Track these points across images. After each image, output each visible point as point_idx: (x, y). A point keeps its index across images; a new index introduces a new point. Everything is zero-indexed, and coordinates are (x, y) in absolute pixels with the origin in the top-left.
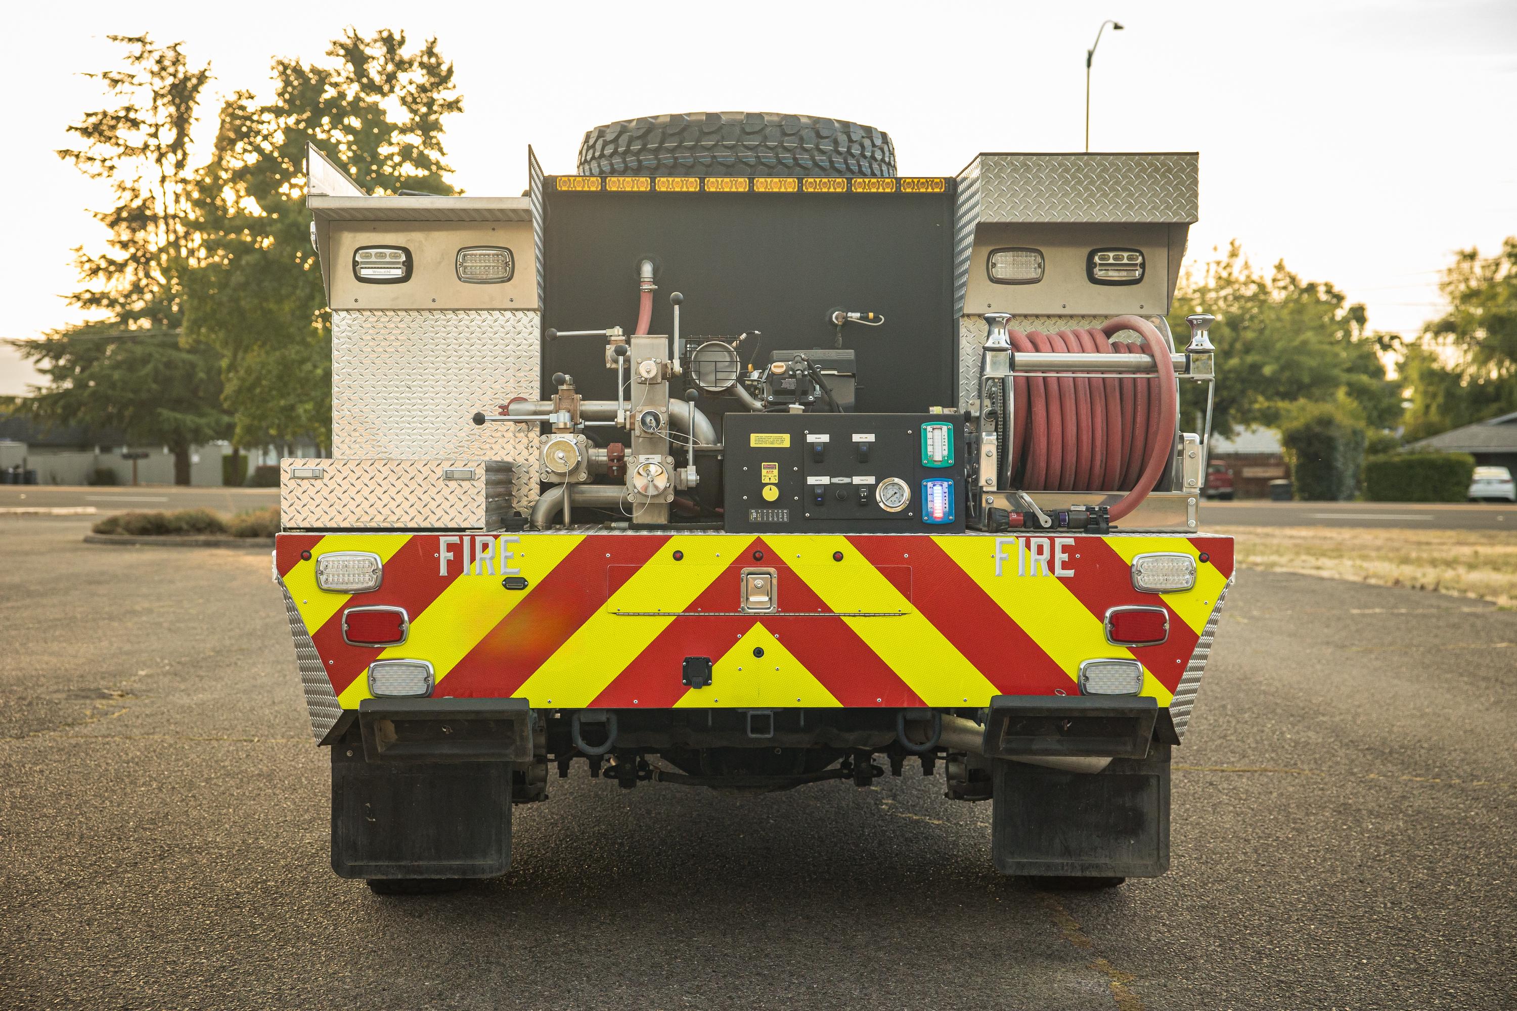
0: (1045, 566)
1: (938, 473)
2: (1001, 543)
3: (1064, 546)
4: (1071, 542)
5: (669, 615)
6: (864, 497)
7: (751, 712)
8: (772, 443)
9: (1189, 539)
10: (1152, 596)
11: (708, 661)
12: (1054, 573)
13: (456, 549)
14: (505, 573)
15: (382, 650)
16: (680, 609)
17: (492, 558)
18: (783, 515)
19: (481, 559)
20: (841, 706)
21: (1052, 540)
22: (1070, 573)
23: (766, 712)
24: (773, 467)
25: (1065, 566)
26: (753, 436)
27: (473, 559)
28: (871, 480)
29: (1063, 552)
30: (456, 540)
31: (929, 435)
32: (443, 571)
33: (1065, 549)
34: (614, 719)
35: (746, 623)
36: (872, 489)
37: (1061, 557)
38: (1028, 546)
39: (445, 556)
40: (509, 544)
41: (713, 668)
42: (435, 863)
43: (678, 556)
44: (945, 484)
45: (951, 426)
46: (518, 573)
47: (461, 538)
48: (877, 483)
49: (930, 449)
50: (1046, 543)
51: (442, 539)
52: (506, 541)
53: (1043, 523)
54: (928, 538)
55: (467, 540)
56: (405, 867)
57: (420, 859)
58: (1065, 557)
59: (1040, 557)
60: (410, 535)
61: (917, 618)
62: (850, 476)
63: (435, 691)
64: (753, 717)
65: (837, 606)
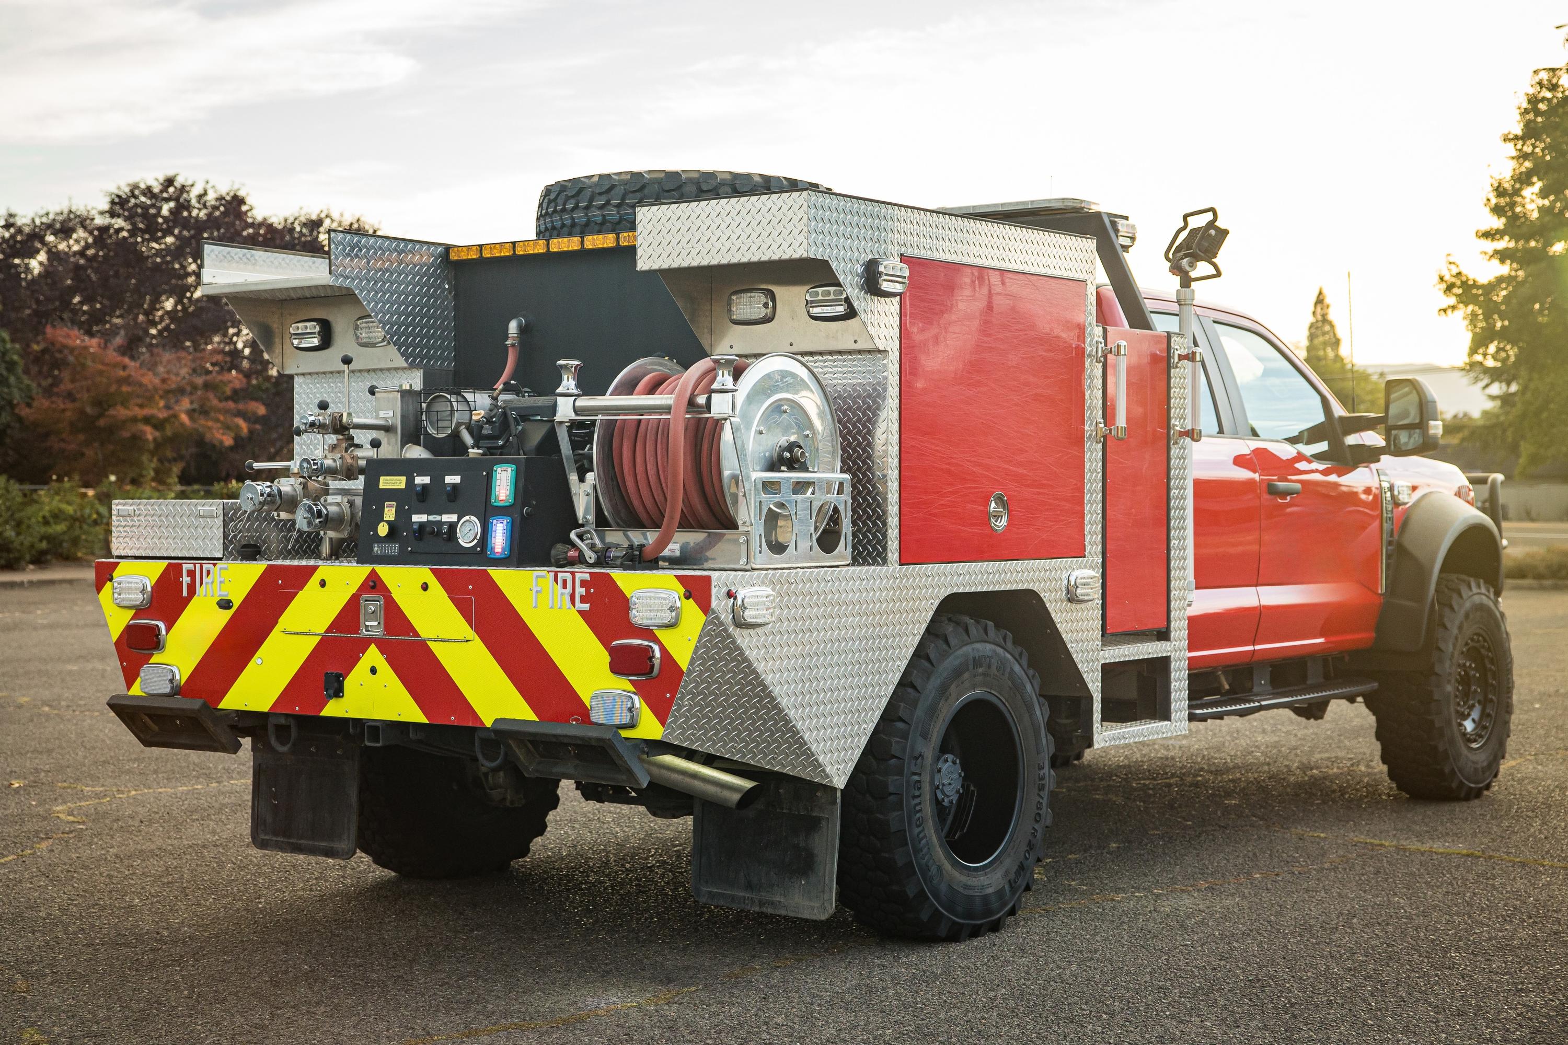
0: (567, 599)
1: (502, 511)
2: (537, 577)
3: (582, 581)
4: (587, 577)
5: (316, 634)
6: (445, 534)
7: (370, 724)
8: (394, 484)
9: (676, 576)
10: (647, 632)
11: (341, 675)
12: (574, 606)
13: (191, 573)
14: (220, 595)
15: (151, 655)
16: (322, 629)
17: (212, 582)
18: (394, 549)
19: (207, 583)
20: (427, 722)
21: (573, 574)
22: (586, 607)
23: (378, 724)
24: (392, 507)
25: (583, 600)
26: (382, 478)
27: (201, 584)
28: (453, 518)
29: (582, 587)
30: (191, 567)
31: (498, 476)
32: (185, 594)
33: (584, 583)
34: (292, 722)
35: (363, 645)
36: (453, 526)
37: (580, 591)
38: (556, 580)
39: (186, 580)
40: (222, 571)
41: (345, 682)
42: (311, 843)
43: (323, 584)
44: (505, 522)
45: (514, 467)
46: (227, 595)
47: (195, 564)
48: (459, 519)
49: (497, 488)
50: (569, 577)
51: (184, 566)
52: (221, 569)
53: (588, 559)
54: (485, 571)
55: (198, 566)
56: (292, 843)
57: (301, 838)
58: (583, 591)
59: (564, 591)
60: (166, 562)
61: (478, 643)
62: (440, 514)
63: (177, 691)
64: (369, 727)
65: (424, 633)
